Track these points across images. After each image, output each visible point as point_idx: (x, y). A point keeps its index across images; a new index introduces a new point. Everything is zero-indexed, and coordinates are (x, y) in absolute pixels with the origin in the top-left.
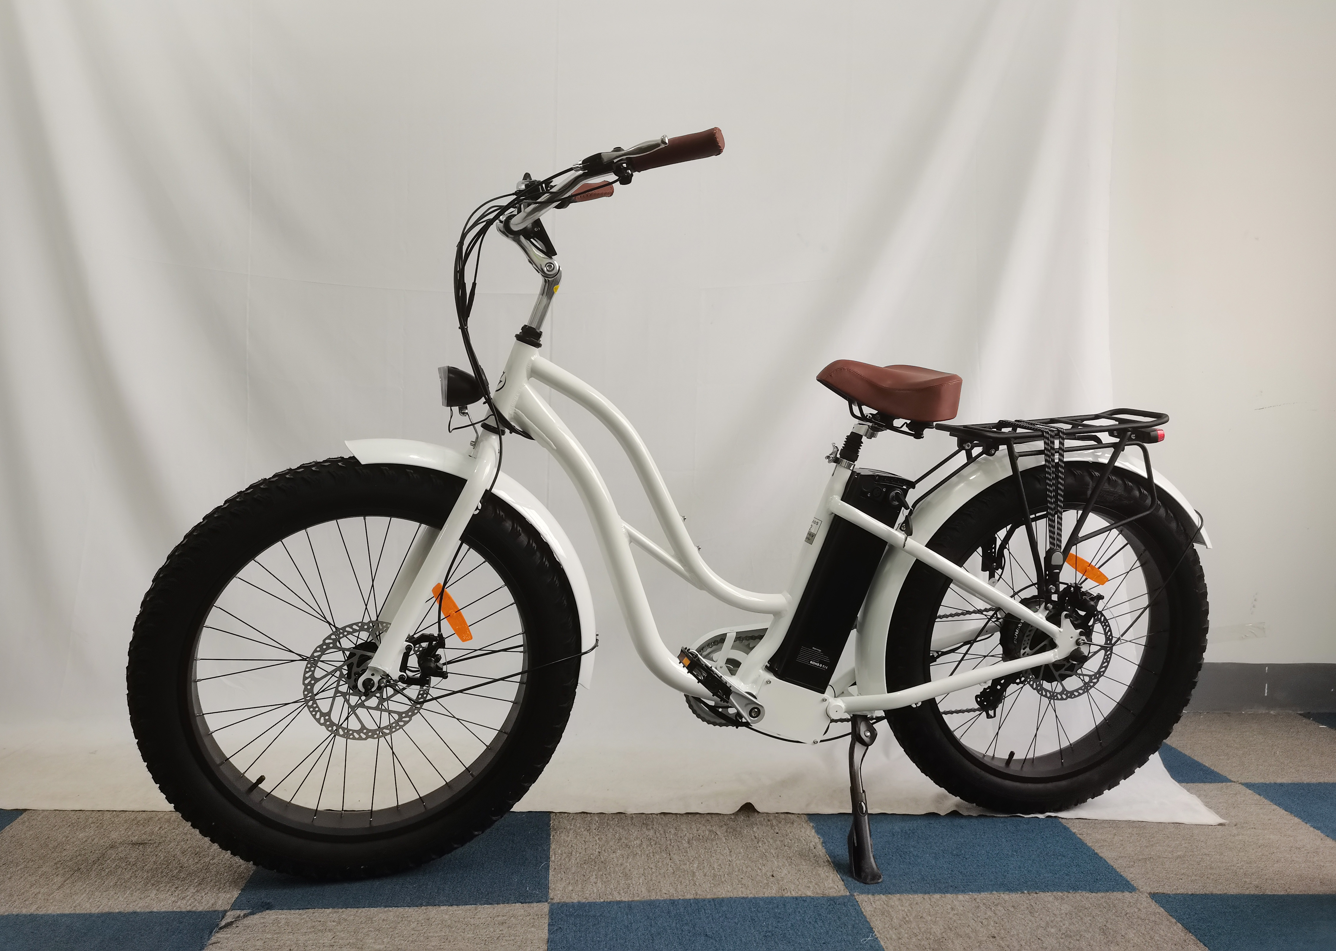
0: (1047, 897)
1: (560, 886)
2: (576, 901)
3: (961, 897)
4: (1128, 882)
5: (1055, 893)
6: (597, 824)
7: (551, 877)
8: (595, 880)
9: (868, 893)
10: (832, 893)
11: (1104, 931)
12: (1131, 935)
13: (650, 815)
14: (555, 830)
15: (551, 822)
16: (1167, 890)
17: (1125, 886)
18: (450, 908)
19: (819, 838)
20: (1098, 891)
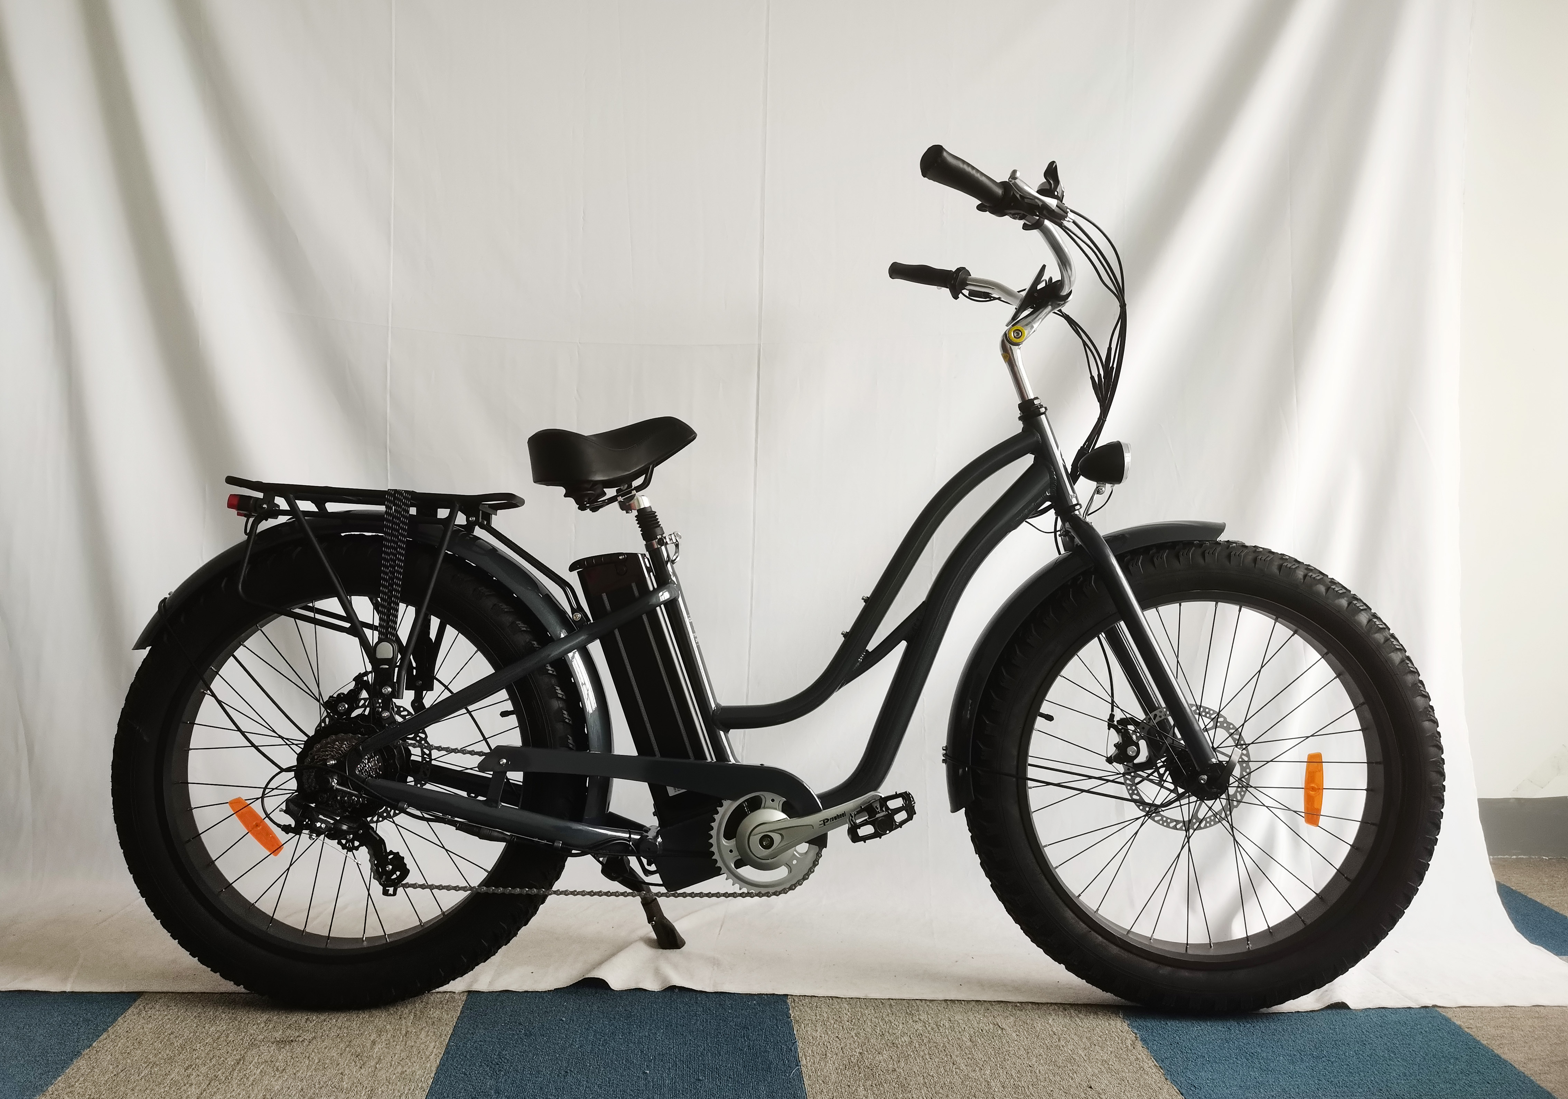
6: (849, 1013)
13: (913, 1002)
14: (798, 1021)
15: (790, 1009)
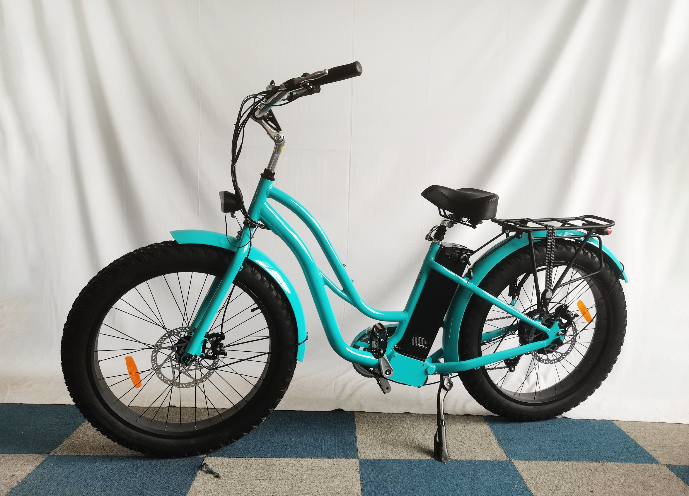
0: (612, 465)
1: (363, 450)
2: (372, 458)
3: (567, 463)
4: (654, 458)
5: (616, 463)
7: (358, 446)
8: (380, 448)
9: (519, 460)
10: (501, 459)
11: (643, 483)
12: (658, 486)
14: (357, 422)
15: (355, 418)
16: (675, 463)
17: (653, 460)
18: (311, 459)
19: (491, 430)
20: (639, 462)
